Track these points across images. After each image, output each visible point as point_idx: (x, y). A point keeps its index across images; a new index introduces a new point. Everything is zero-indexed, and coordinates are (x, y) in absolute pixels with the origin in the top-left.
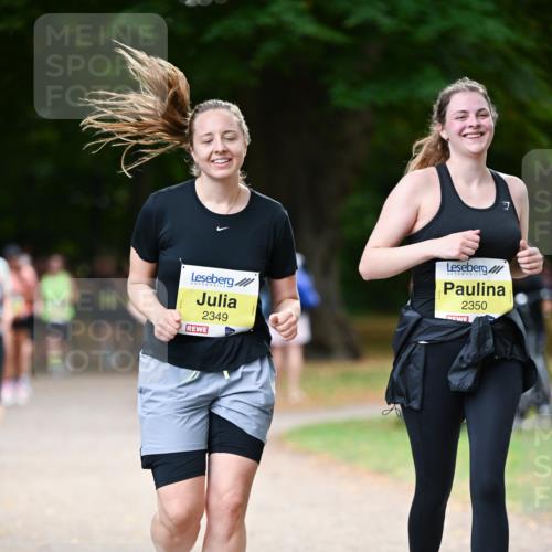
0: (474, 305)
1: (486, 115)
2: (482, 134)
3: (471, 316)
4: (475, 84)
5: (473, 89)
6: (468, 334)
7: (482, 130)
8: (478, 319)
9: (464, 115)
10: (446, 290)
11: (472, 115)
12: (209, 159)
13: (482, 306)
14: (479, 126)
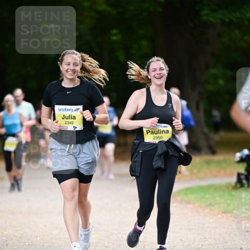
0: (158, 138)
1: (163, 70)
2: (162, 76)
3: (157, 141)
4: (159, 59)
5: (158, 60)
6: (157, 147)
7: (162, 75)
8: (160, 142)
9: (155, 70)
10: (147, 133)
11: (158, 69)
12: (67, 71)
13: (161, 137)
14: (160, 74)
